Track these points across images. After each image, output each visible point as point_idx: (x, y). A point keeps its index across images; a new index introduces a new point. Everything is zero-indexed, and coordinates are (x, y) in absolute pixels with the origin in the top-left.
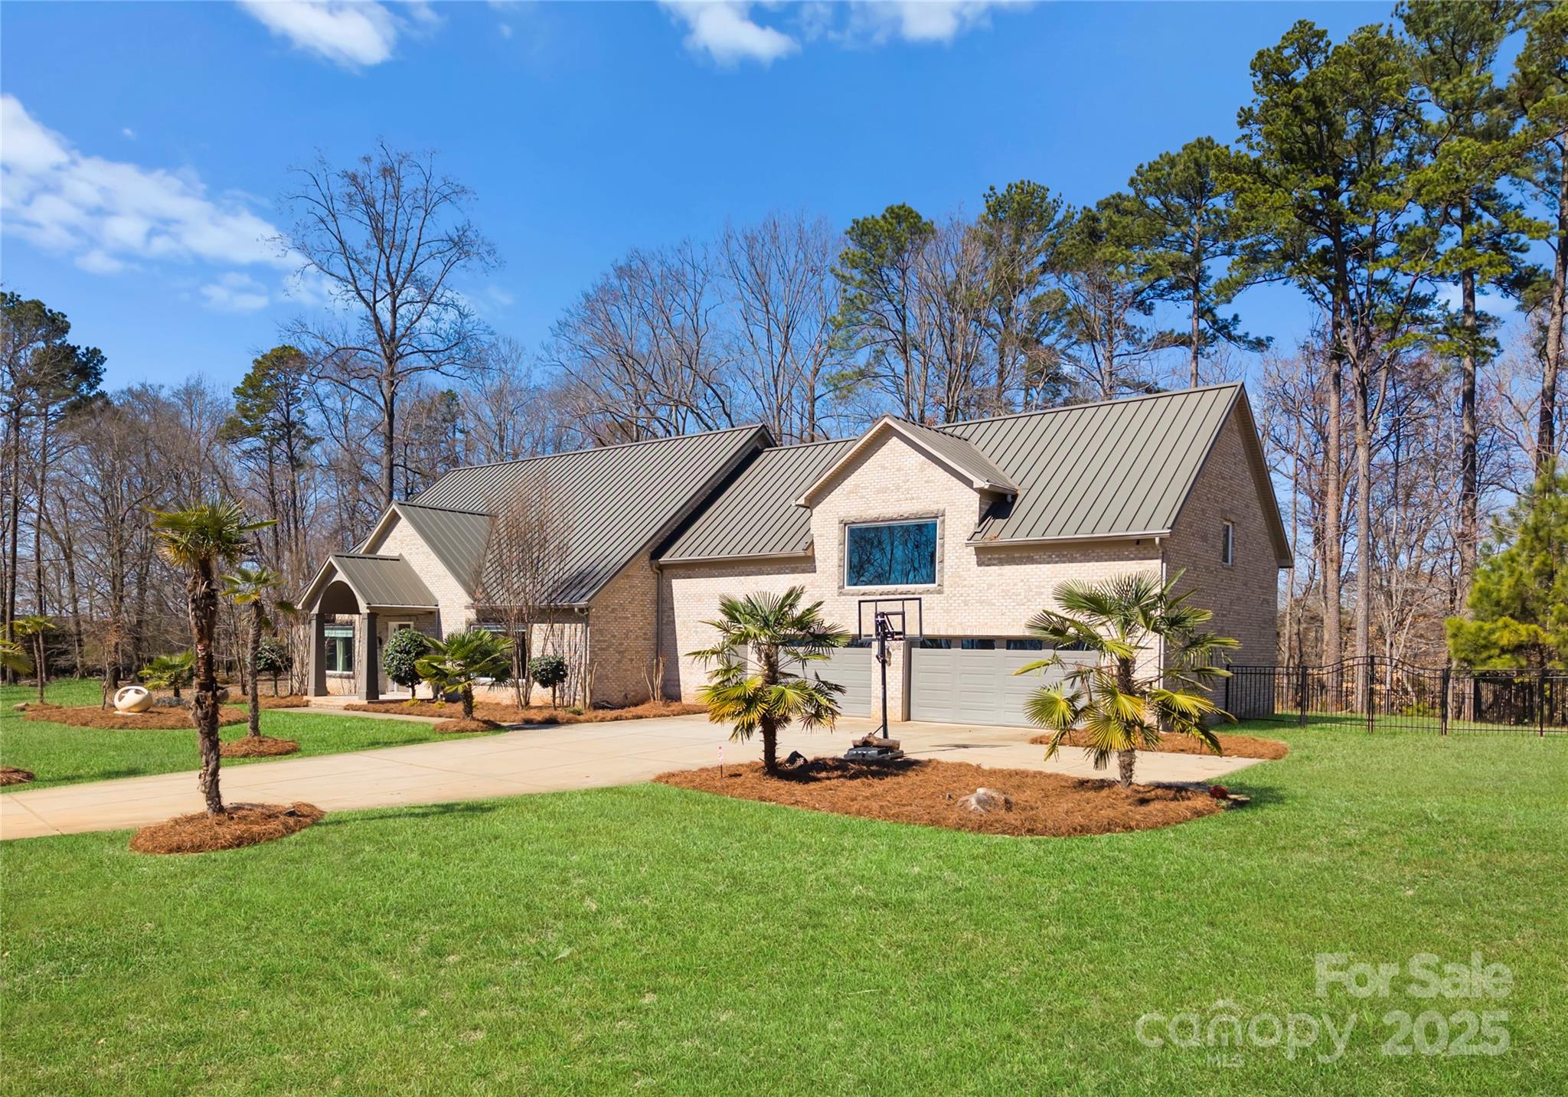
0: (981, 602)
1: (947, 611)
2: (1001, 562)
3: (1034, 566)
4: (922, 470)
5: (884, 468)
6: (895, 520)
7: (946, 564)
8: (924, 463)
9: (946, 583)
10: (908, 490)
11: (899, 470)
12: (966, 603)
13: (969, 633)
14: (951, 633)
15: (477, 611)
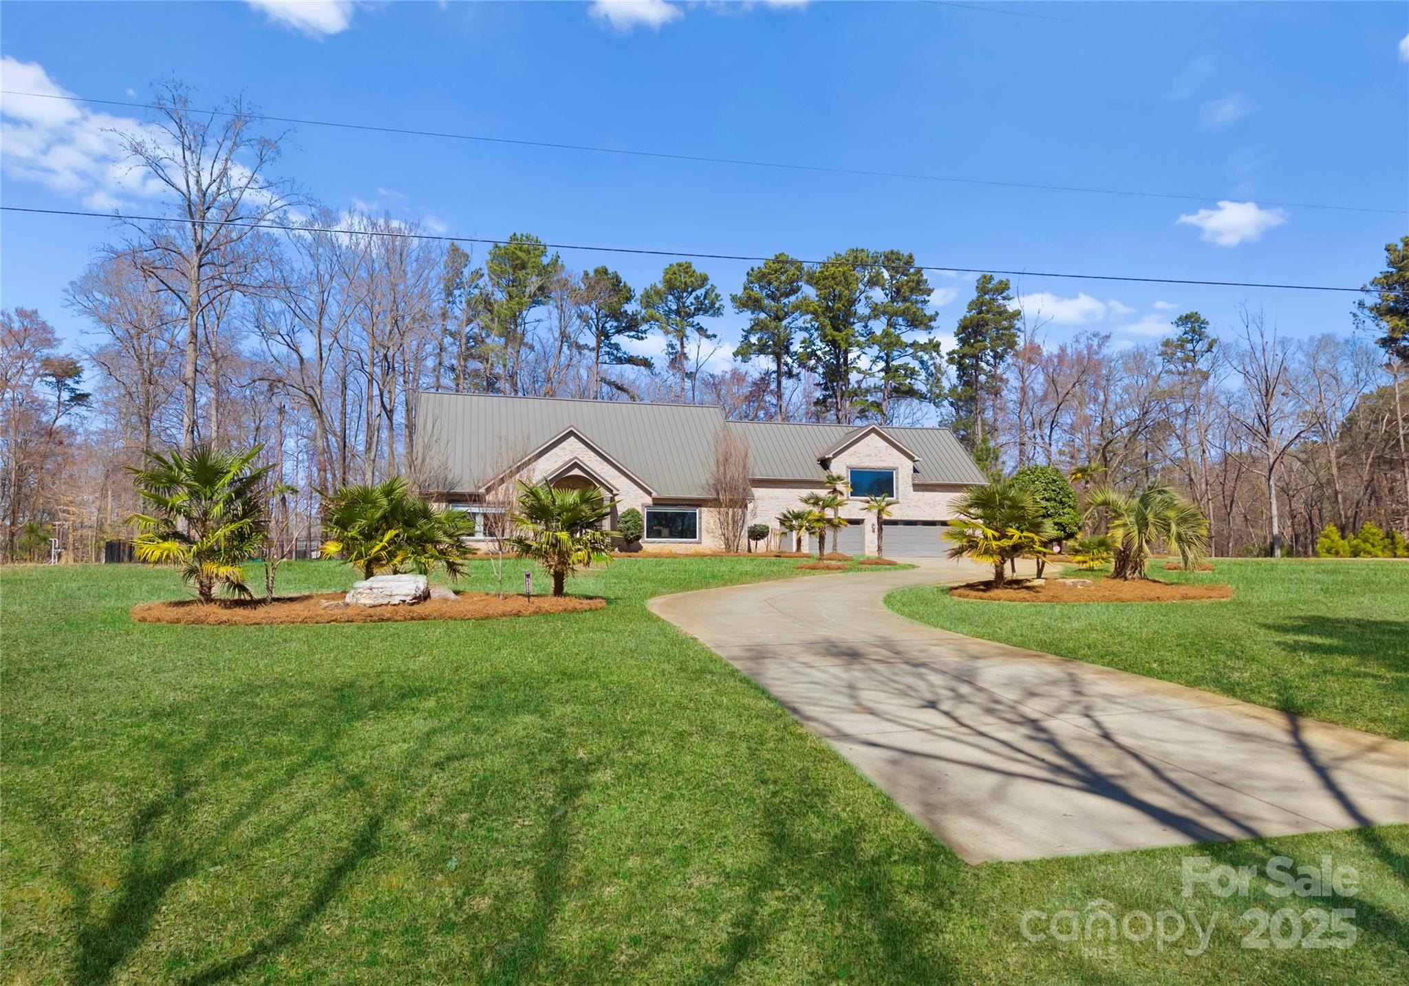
0: (916, 506)
1: (901, 509)
3: (936, 493)
4: (887, 449)
5: (868, 445)
6: (874, 469)
7: (899, 490)
8: (888, 446)
9: (900, 498)
10: (881, 457)
11: (876, 447)
12: (909, 506)
13: (911, 519)
14: (903, 518)
15: (654, 499)
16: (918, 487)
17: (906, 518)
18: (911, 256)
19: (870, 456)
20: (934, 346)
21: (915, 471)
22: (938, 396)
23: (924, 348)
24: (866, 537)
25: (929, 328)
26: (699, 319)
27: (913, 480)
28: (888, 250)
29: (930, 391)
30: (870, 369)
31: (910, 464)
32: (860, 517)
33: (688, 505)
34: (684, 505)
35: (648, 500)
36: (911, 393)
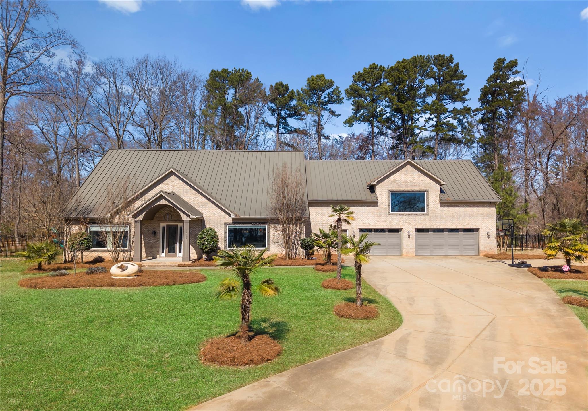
0: (442, 218)
1: (430, 221)
2: (448, 206)
3: (459, 208)
4: (419, 177)
5: (405, 174)
6: (409, 191)
7: (429, 206)
8: (420, 174)
9: (430, 212)
10: (415, 182)
11: (411, 176)
12: (437, 218)
13: (438, 227)
14: (432, 227)
15: (233, 219)
16: (443, 204)
17: (435, 227)
18: (451, 56)
19: (406, 182)
20: (467, 110)
21: (442, 191)
22: (469, 141)
23: (460, 112)
24: (404, 242)
25: (463, 100)
26: (331, 106)
27: (440, 199)
28: (437, 54)
29: (464, 138)
30: (425, 126)
31: (438, 187)
32: (398, 227)
33: (259, 223)
34: (256, 223)
35: (229, 220)
36: (452, 140)
